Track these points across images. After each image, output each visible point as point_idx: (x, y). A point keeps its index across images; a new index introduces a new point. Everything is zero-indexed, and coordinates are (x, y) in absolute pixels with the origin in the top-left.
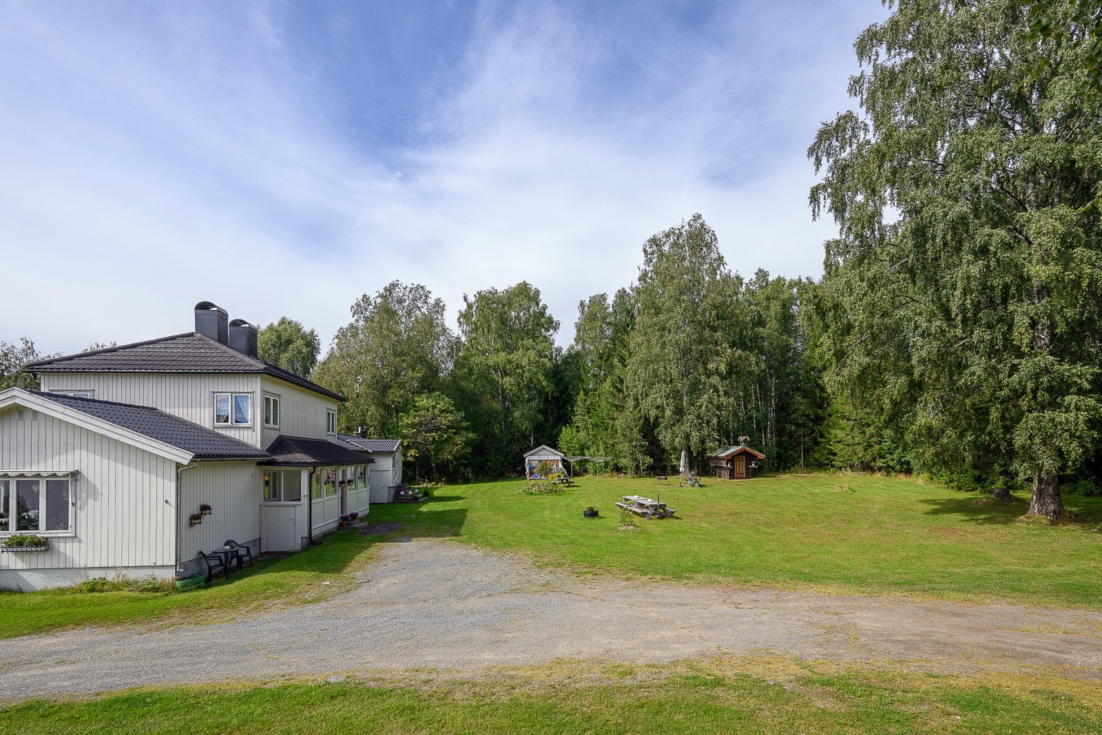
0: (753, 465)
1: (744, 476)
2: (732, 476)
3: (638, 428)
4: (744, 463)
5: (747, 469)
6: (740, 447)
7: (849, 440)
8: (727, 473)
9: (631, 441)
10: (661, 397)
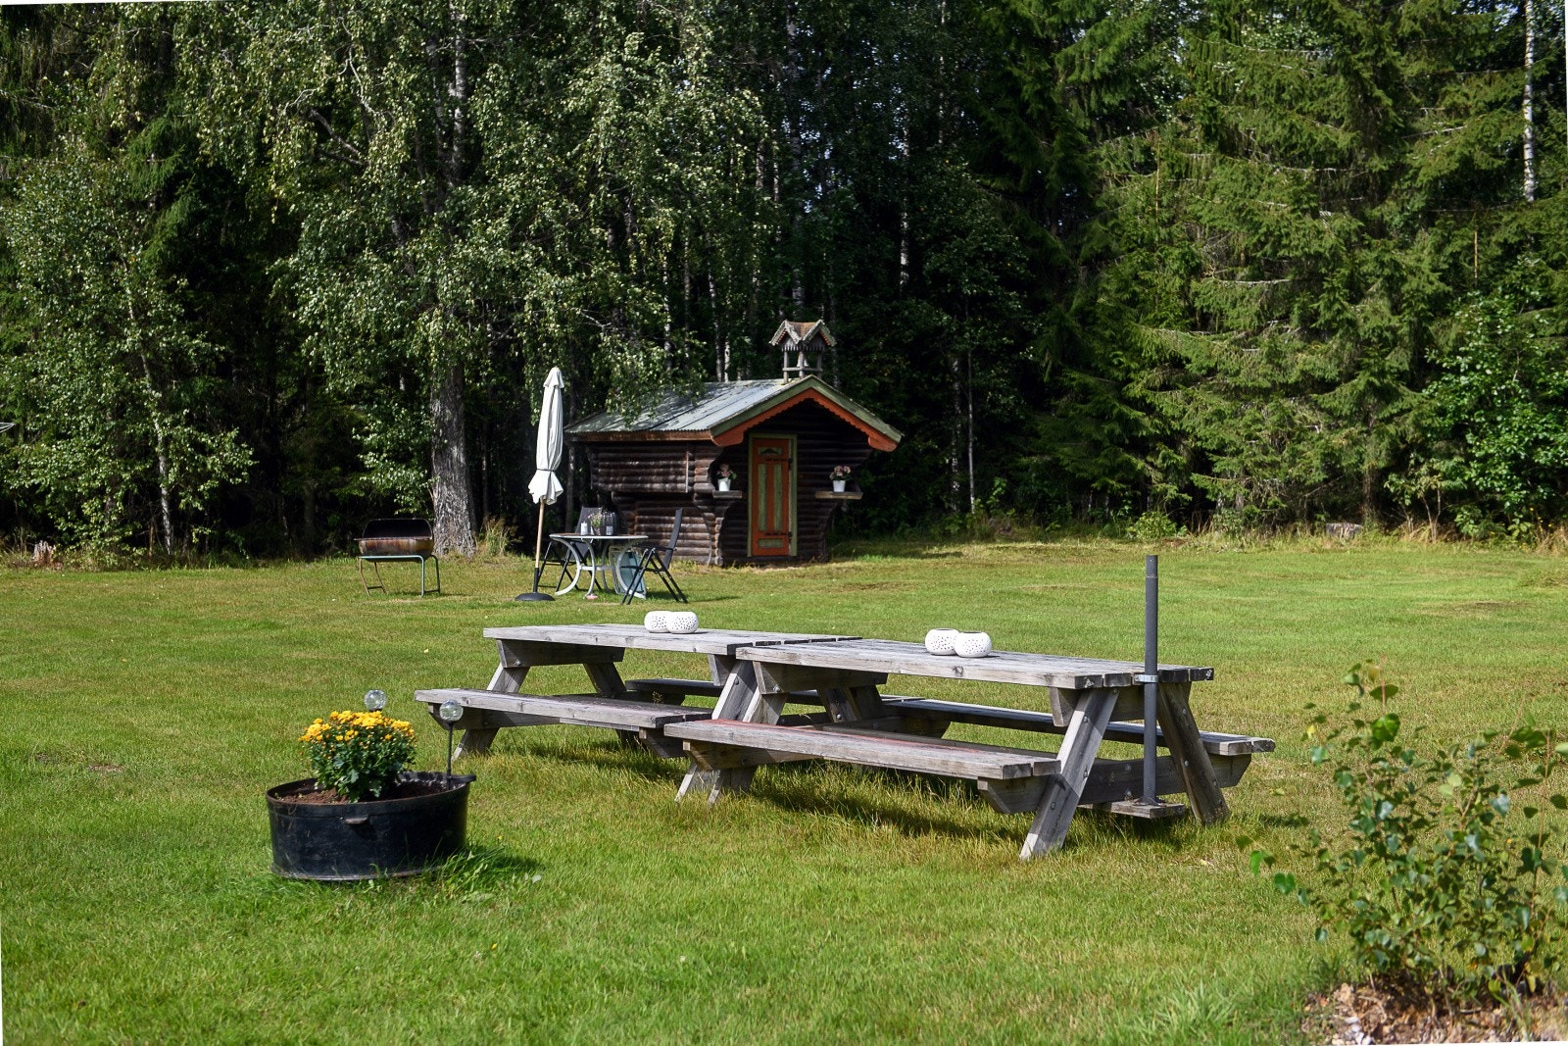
0: (839, 487)
1: (792, 549)
2: (734, 552)
3: (157, 244)
4: (793, 475)
5: (809, 509)
6: (778, 386)
7: (1253, 367)
8: (704, 531)
9: (108, 327)
10: (339, 47)
